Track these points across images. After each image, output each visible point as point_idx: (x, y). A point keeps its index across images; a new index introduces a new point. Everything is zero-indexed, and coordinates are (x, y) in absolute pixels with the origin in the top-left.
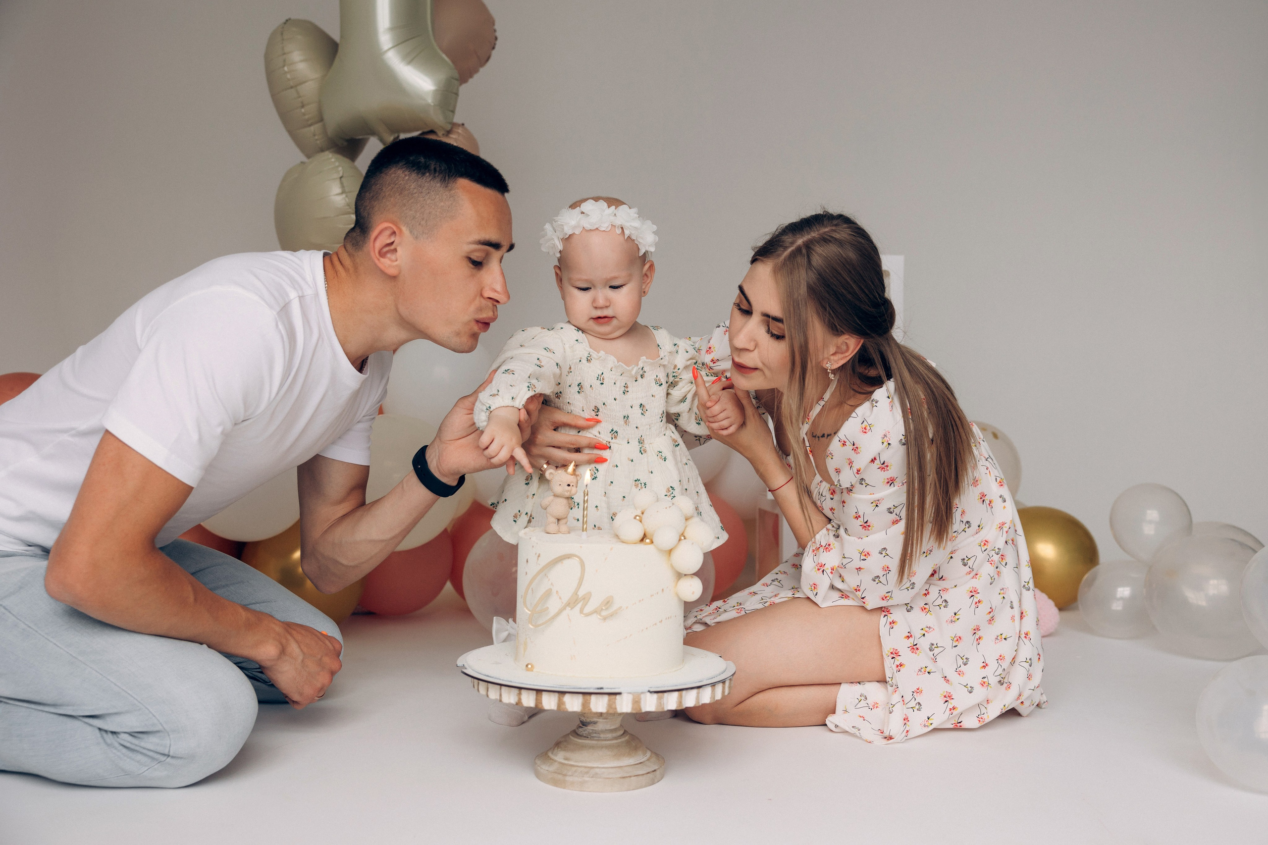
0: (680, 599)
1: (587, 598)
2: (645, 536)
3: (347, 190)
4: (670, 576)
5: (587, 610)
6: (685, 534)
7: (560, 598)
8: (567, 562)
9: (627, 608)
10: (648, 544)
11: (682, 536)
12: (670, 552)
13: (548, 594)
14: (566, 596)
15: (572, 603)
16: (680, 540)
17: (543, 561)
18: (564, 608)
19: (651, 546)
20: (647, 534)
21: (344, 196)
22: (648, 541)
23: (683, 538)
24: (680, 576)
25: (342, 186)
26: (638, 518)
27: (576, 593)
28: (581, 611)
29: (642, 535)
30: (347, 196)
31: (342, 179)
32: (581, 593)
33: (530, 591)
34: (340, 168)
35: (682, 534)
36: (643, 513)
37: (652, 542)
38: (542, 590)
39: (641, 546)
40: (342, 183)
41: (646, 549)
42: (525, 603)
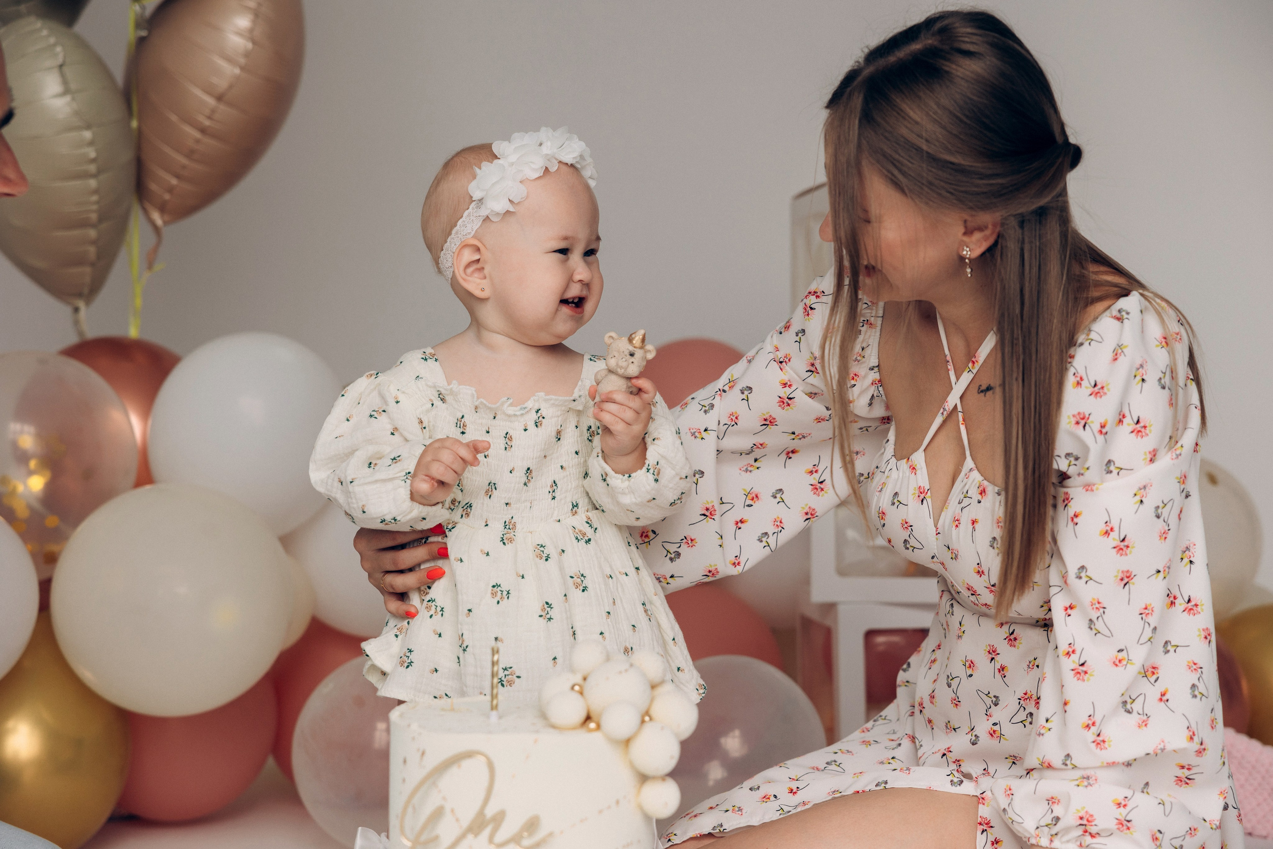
0: (647, 817)
1: (499, 818)
2: (588, 718)
3: (73, 86)
4: (627, 778)
5: (500, 837)
6: (653, 712)
7: (457, 820)
8: (466, 763)
9: (562, 832)
10: (591, 730)
11: (646, 716)
12: (627, 742)
13: (438, 814)
14: (467, 816)
15: (477, 825)
16: (643, 722)
17: (431, 762)
18: (462, 837)
19: (598, 735)
20: (592, 715)
21: (68, 98)
22: (592, 725)
23: (647, 718)
24: (644, 778)
25: (65, 82)
26: (577, 688)
27: (481, 813)
28: (491, 840)
29: (583, 715)
30: (73, 99)
31: (65, 69)
32: (490, 812)
33: (410, 810)
34: (59, 49)
35: (647, 713)
36: (585, 679)
37: (599, 727)
38: (428, 810)
39: (583, 737)
40: (63, 76)
41: (591, 739)
42: (402, 832)
